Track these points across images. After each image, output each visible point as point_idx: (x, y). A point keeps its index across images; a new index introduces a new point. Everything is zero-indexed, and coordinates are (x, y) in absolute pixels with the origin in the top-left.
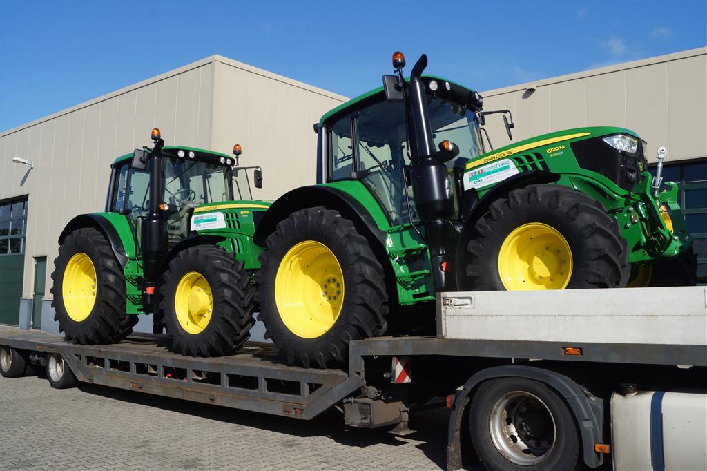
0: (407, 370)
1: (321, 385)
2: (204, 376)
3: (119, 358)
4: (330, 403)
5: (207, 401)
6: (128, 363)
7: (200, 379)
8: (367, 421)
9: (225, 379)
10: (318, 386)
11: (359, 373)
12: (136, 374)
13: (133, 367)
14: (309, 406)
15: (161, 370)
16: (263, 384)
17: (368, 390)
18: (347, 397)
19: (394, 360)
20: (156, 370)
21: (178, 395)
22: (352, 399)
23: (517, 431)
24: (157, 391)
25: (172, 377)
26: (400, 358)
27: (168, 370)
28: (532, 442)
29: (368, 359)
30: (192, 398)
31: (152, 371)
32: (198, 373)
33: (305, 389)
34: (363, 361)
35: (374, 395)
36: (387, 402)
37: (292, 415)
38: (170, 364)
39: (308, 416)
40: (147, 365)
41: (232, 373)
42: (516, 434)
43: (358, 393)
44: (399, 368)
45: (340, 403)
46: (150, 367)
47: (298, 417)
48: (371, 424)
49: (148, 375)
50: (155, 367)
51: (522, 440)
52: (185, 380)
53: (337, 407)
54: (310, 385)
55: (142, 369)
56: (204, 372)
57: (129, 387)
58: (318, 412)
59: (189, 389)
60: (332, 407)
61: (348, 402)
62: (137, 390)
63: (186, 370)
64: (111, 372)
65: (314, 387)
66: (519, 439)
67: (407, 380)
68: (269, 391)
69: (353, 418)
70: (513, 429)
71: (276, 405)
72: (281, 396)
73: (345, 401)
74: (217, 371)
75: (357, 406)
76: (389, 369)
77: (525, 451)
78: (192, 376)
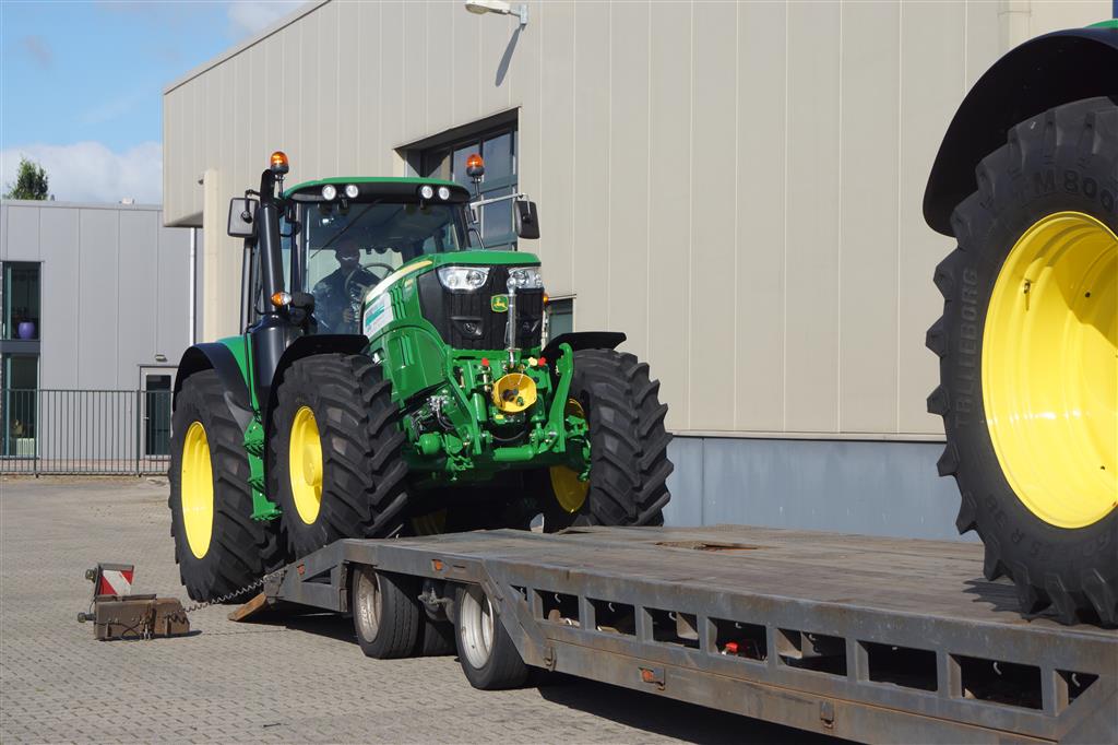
1: (1095, 676)
2: (808, 649)
3: (609, 596)
5: (815, 728)
6: (631, 610)
7: (798, 655)
9: (857, 658)
10: (1087, 680)
12: (652, 641)
13: (644, 622)
15: (708, 630)
16: (949, 672)
20: (695, 630)
25: (740, 652)
27: (727, 632)
31: (688, 634)
32: (794, 637)
33: (1054, 688)
38: (727, 614)
40: (674, 615)
41: (872, 638)
46: (682, 622)
49: (679, 648)
50: (692, 620)
52: (765, 663)
55: (665, 627)
56: (807, 634)
57: (635, 682)
59: (773, 689)
62: (652, 689)
63: (764, 628)
74: (836, 633)
78: (779, 647)
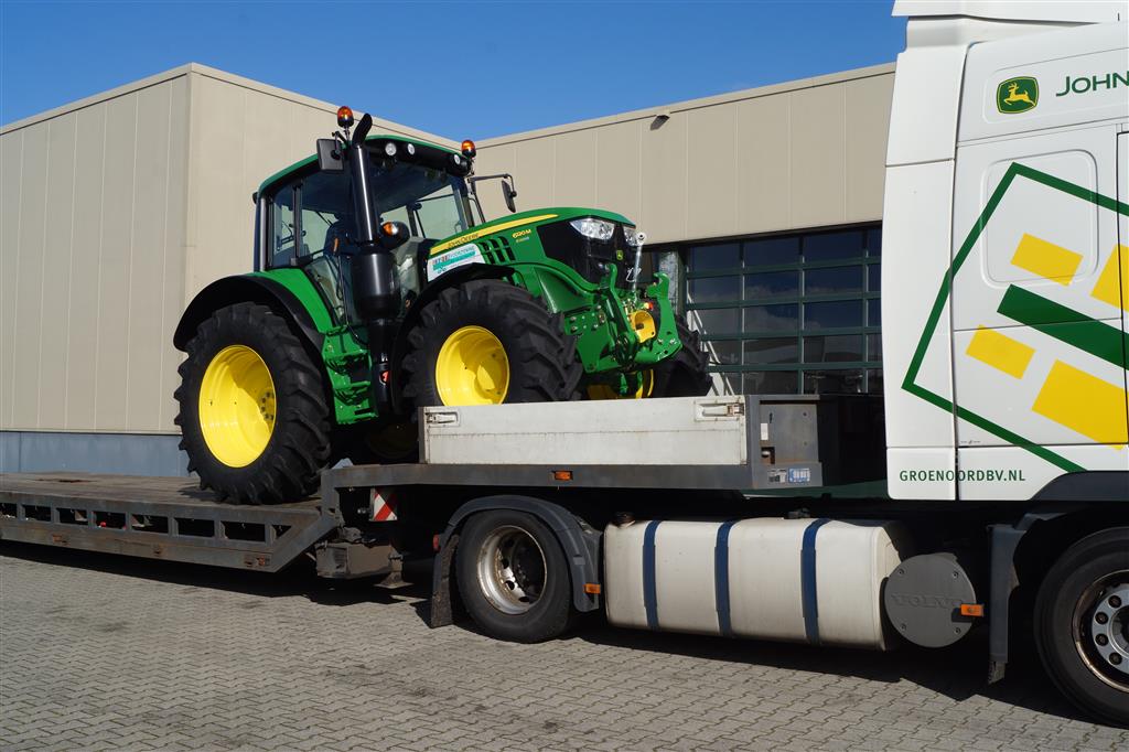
0: (390, 505)
1: (289, 527)
2: (147, 522)
3: (36, 503)
4: (299, 550)
5: (153, 556)
6: (48, 510)
7: (142, 526)
8: (343, 570)
9: (173, 525)
10: (286, 528)
11: (333, 510)
12: (59, 523)
13: (55, 515)
14: (274, 555)
15: (92, 516)
16: (220, 529)
17: (347, 532)
18: (321, 540)
19: (373, 491)
20: (85, 517)
21: (114, 549)
22: (325, 544)
23: (514, 576)
24: (87, 545)
25: (108, 526)
26: (380, 490)
27: (102, 517)
28: (531, 588)
29: (342, 491)
30: (131, 552)
31: (82, 519)
32: (140, 519)
33: (271, 533)
34: (338, 495)
35: (354, 538)
36: (370, 546)
37: (256, 567)
38: (103, 509)
39: (273, 568)
40: (73, 511)
41: (182, 517)
42: (513, 580)
43: (333, 535)
44: (379, 503)
45: (312, 549)
46: (77, 514)
47: (263, 569)
48: (348, 573)
49: (76, 525)
50: (84, 513)
51: (519, 586)
52: (124, 529)
53: (309, 554)
54: (276, 527)
55: (67, 516)
56: (146, 517)
57: (50, 541)
58: (286, 561)
59: (128, 540)
60: (303, 556)
61: (321, 548)
63: (124, 515)
64: (27, 522)
65: (281, 531)
66: (516, 585)
67: (392, 517)
68: (230, 538)
69: (327, 567)
70: (509, 573)
71: (235, 555)
72: (241, 544)
73: (317, 546)
74: (163, 515)
75: (331, 551)
76: (367, 504)
77: (522, 599)
78: (132, 522)
